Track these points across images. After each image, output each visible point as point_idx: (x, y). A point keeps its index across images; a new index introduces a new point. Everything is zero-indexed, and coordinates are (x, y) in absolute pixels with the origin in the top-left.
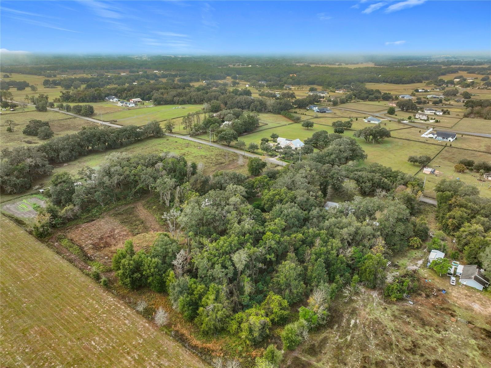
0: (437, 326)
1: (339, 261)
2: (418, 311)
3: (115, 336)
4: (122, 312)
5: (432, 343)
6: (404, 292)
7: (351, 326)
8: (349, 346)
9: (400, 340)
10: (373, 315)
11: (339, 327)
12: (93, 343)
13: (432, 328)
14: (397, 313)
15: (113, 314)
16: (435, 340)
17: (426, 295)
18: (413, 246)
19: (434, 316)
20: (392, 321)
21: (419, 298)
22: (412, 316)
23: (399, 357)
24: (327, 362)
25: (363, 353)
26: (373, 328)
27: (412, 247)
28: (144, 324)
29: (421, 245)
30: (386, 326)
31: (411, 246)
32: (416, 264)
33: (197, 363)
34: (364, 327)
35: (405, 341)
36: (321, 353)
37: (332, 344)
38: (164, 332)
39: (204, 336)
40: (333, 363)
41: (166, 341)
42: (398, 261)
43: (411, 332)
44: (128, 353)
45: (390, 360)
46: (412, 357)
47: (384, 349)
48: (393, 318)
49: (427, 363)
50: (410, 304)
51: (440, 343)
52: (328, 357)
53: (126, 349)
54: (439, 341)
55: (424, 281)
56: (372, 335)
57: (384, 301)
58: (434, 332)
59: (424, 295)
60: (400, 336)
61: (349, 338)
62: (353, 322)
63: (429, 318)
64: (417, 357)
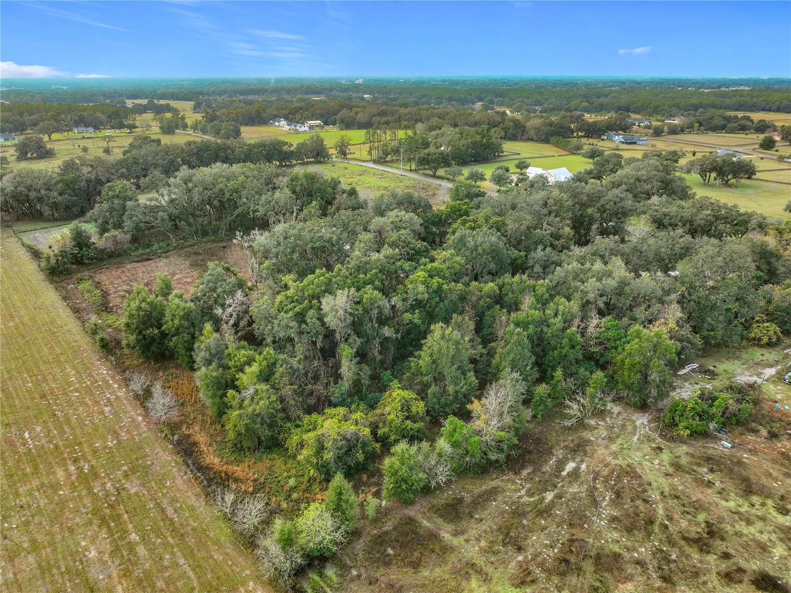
0: (782, 498)
1: (565, 341)
2: (740, 463)
3: (73, 429)
4: (109, 393)
5: (761, 532)
6: (711, 418)
7: (564, 473)
8: (545, 512)
9: (676, 516)
10: (624, 459)
11: (534, 472)
12: (27, 435)
13: (770, 502)
14: (684, 461)
15: (92, 395)
16: (770, 529)
17: (769, 432)
18: (760, 340)
19: (781, 477)
20: (667, 475)
21: (751, 437)
22: (721, 471)
23: (662, 551)
24: (478, 540)
25: (574, 531)
26: (615, 485)
27: (757, 342)
28: (135, 417)
29: (779, 339)
30: (650, 484)
31: (754, 339)
32: (759, 375)
33: (193, 498)
34: (595, 479)
35: (689, 521)
36: (472, 517)
37: (505, 503)
38: (163, 435)
39: (234, 451)
40: (491, 542)
41: (159, 450)
42: (716, 364)
43: (709, 503)
44: (75, 461)
45: (636, 555)
46: (697, 556)
47: (629, 530)
48: (671, 470)
49: (738, 576)
50: (724, 446)
51: (782, 536)
52: (484, 528)
53: (76, 453)
54: (781, 530)
55: (772, 408)
56: (607, 498)
57: (661, 436)
58: (772, 510)
59: (764, 432)
60: (679, 509)
61: (549, 496)
62: (570, 466)
63: (764, 480)
64: (711, 558)
